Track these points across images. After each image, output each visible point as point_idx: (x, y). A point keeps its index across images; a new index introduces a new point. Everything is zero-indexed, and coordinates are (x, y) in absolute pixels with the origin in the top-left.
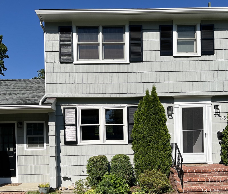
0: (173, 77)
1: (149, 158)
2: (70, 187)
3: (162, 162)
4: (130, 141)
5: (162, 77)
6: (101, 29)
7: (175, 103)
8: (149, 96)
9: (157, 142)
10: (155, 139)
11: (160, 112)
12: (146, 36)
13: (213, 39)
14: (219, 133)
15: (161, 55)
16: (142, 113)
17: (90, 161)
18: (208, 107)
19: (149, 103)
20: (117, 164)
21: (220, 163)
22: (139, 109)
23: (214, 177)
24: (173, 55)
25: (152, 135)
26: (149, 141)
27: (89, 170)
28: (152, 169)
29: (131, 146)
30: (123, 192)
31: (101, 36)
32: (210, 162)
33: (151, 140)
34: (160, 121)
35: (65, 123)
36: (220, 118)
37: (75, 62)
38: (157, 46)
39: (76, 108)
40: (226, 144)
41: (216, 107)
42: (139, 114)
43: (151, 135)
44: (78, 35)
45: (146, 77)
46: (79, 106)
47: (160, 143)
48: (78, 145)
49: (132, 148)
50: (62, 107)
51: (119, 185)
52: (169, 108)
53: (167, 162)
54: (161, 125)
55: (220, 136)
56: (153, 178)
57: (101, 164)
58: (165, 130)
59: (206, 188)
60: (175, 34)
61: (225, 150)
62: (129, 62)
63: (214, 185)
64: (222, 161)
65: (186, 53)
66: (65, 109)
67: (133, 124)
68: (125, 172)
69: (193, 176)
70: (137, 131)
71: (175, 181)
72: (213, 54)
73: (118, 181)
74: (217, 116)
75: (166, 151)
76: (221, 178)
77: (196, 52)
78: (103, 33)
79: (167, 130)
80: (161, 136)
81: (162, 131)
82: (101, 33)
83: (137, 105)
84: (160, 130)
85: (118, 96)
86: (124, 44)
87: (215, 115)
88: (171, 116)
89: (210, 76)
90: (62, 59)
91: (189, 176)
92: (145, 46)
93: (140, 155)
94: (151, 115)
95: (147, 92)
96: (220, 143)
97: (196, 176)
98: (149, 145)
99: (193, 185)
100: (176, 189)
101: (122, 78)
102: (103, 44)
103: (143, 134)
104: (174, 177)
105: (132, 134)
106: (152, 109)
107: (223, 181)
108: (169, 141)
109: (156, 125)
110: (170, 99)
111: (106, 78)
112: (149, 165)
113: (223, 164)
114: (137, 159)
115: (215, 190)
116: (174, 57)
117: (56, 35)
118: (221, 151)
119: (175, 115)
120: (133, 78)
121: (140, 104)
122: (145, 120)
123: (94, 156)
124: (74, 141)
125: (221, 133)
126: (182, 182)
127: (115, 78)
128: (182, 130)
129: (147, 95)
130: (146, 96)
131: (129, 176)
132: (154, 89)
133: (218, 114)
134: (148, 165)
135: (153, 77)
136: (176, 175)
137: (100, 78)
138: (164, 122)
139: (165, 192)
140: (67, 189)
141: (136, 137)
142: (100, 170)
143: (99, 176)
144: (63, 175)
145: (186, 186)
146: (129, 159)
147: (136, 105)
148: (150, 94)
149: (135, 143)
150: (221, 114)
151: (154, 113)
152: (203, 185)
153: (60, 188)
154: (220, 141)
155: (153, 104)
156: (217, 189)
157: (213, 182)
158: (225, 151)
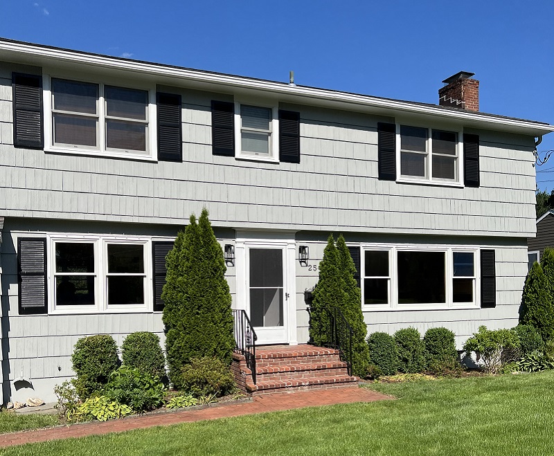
0: (234, 194)
1: (198, 336)
2: (33, 401)
3: (219, 343)
4: (157, 307)
5: (216, 193)
6: (102, 90)
7: (237, 240)
8: (196, 226)
9: (212, 308)
10: (209, 303)
11: (216, 255)
12: (187, 114)
13: (298, 136)
14: (306, 293)
15: (214, 154)
16: (184, 256)
17: (81, 345)
18: (289, 250)
19: (197, 238)
20: (137, 349)
21: (309, 343)
22: (176, 247)
23: (302, 365)
24: (234, 156)
25: (203, 296)
26: (197, 307)
27: (79, 364)
28: (203, 356)
29: (160, 315)
30: (157, 397)
31: (101, 103)
32: (293, 342)
33: (202, 305)
34: (215, 271)
35: (19, 269)
36: (308, 268)
37: (48, 147)
38: (207, 136)
39: (44, 240)
40: (318, 311)
41: (302, 249)
42: (178, 257)
43: (201, 296)
44: (53, 96)
45: (188, 191)
46: (51, 236)
47: (217, 310)
48: (50, 315)
49: (163, 318)
50: (15, 236)
51: (148, 385)
52: (228, 247)
53: (227, 343)
54: (217, 279)
55: (309, 298)
56: (207, 371)
57: (105, 352)
58: (225, 288)
59: (291, 381)
60: (238, 119)
61: (316, 320)
62: (156, 160)
63: (301, 377)
64: (312, 339)
65: (256, 154)
66: (20, 240)
67: (165, 275)
68: (153, 364)
69: (270, 364)
70: (174, 287)
71: (241, 373)
72: (298, 161)
73: (146, 379)
74: (303, 264)
75: (226, 323)
76: (311, 365)
77: (272, 155)
78: (106, 98)
79: (228, 287)
80: (219, 298)
81: (219, 289)
82: (102, 99)
83: (174, 240)
84: (215, 287)
85: (136, 220)
86: (147, 124)
87: (301, 262)
88: (231, 262)
89: (294, 198)
90: (20, 140)
91: (264, 365)
92: (187, 133)
93: (180, 331)
94: (201, 259)
95: (192, 219)
96: (308, 310)
97: (274, 364)
98: (198, 314)
99: (271, 379)
100: (244, 388)
101: (144, 187)
102: (106, 120)
103: (187, 293)
104: (239, 367)
105: (164, 293)
106: (202, 250)
107: (315, 370)
108: (229, 306)
109: (210, 278)
110: (230, 232)
111: (113, 185)
112: (198, 349)
113: (313, 344)
114: (175, 339)
115: (303, 384)
116: (237, 159)
117: (5, 88)
118: (310, 322)
119: (237, 262)
120: (164, 189)
121: (179, 239)
122: (190, 268)
123: (88, 336)
124: (41, 306)
125: (310, 293)
126: (254, 375)
127: (130, 187)
128: (249, 288)
129: (192, 224)
130: (189, 226)
131: (160, 371)
132: (205, 214)
133: (305, 262)
134: (195, 350)
135: (202, 192)
136: (243, 364)
137: (100, 184)
138: (222, 272)
139: (227, 393)
140: (25, 406)
141: (173, 298)
142: (102, 363)
143: (101, 374)
144: (14, 377)
145: (259, 381)
146: (158, 341)
147: (172, 239)
148: (197, 222)
149: (170, 310)
150: (309, 262)
151: (207, 257)
152: (286, 378)
153: (9, 405)
154: (308, 306)
155: (204, 241)
156: (306, 382)
157: (300, 372)
158: (317, 323)
